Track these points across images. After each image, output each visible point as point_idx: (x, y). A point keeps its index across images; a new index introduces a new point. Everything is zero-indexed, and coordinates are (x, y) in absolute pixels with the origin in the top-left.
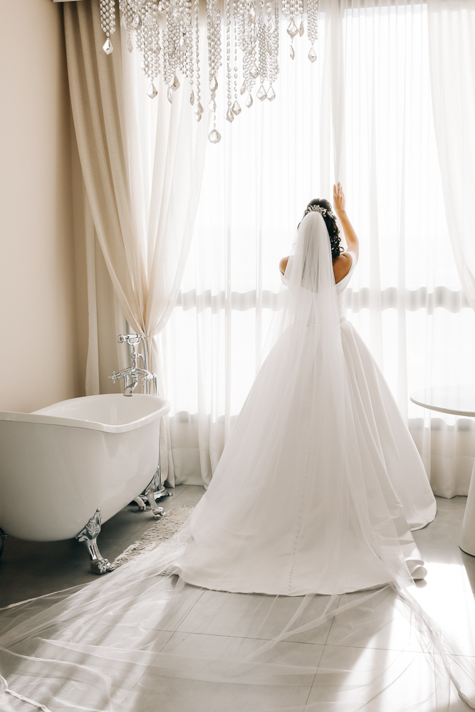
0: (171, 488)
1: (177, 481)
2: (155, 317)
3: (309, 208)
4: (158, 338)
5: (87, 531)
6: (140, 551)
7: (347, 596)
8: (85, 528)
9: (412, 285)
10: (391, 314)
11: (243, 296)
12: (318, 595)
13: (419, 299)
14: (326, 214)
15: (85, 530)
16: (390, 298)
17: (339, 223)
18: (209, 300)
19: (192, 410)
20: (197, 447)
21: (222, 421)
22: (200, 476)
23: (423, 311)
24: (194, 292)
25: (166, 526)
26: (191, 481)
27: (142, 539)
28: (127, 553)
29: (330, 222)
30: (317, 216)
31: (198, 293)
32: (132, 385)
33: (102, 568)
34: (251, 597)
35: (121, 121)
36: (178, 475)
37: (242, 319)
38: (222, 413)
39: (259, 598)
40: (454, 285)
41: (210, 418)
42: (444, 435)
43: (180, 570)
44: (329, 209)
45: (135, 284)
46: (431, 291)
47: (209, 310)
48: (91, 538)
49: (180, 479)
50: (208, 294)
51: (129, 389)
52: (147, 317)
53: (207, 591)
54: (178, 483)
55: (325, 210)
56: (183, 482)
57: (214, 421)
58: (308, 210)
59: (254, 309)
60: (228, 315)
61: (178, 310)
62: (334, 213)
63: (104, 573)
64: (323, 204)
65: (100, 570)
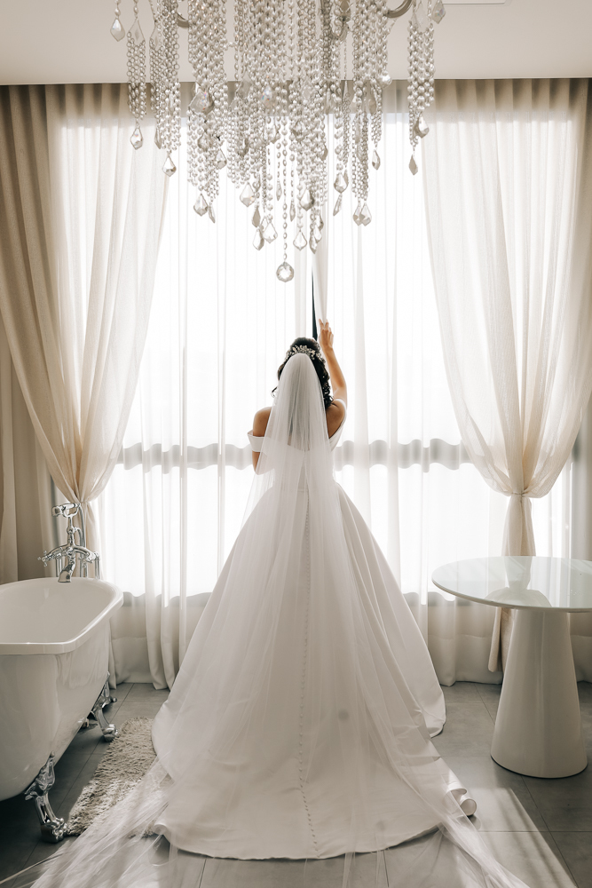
0: (113, 689)
1: (119, 678)
2: (92, 478)
3: (294, 349)
4: (94, 504)
5: (38, 785)
6: (101, 798)
7: (390, 851)
8: (34, 781)
9: (404, 439)
10: (380, 471)
11: (200, 451)
12: (358, 854)
13: (411, 454)
14: (315, 356)
15: (34, 784)
16: (378, 452)
17: (327, 367)
18: (158, 456)
19: (137, 591)
20: (144, 634)
21: (176, 603)
22: (148, 670)
23: (416, 468)
24: (139, 447)
25: (124, 752)
26: (135, 678)
27: (98, 776)
28: (85, 803)
29: (318, 365)
30: (304, 357)
31: (145, 448)
32: (69, 568)
33: (58, 834)
34: (272, 866)
35: (47, 236)
36: (119, 672)
37: (202, 479)
38: (176, 592)
39: (282, 865)
40: (453, 437)
41: (160, 600)
42: (442, 612)
43: (168, 831)
44: (317, 351)
45: (65, 439)
46: (426, 444)
47: (158, 468)
48: (41, 793)
49: (122, 677)
50: (157, 448)
51: (65, 573)
52: (81, 478)
53: (208, 860)
54: (120, 680)
55: (313, 352)
56: (127, 679)
57: (166, 604)
58: (293, 351)
59: (215, 467)
60: (183, 474)
61: (119, 468)
62: (322, 355)
63: (61, 841)
64: (310, 345)
65: (55, 836)
